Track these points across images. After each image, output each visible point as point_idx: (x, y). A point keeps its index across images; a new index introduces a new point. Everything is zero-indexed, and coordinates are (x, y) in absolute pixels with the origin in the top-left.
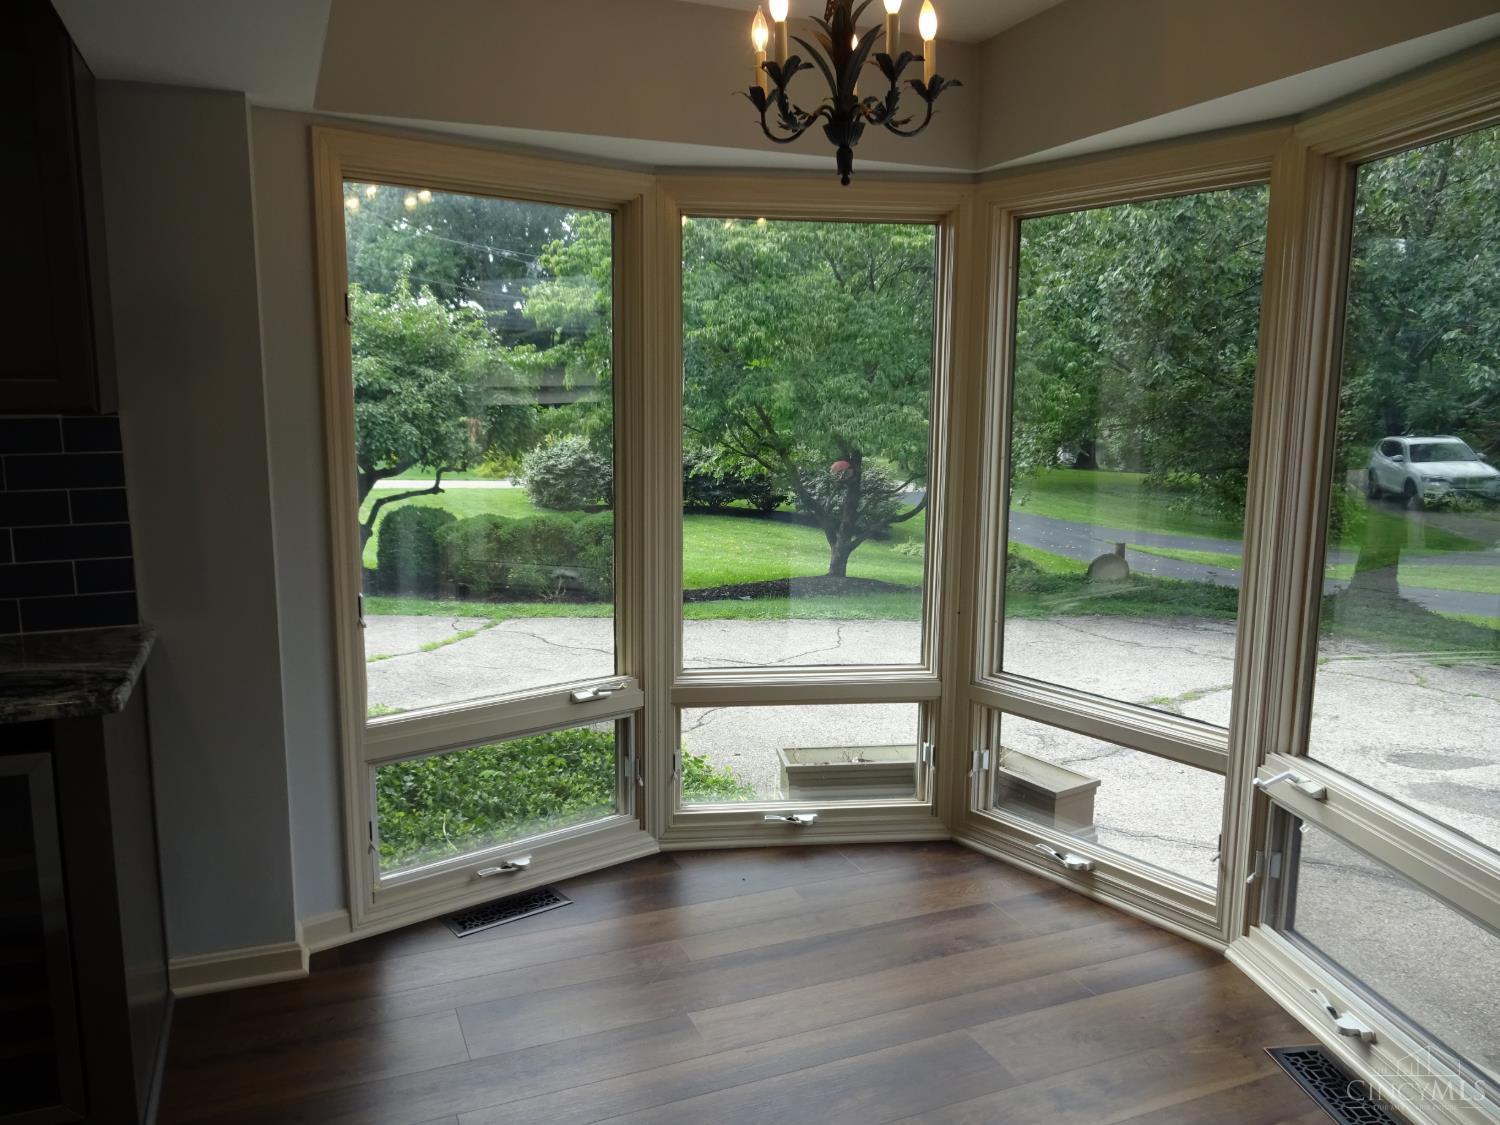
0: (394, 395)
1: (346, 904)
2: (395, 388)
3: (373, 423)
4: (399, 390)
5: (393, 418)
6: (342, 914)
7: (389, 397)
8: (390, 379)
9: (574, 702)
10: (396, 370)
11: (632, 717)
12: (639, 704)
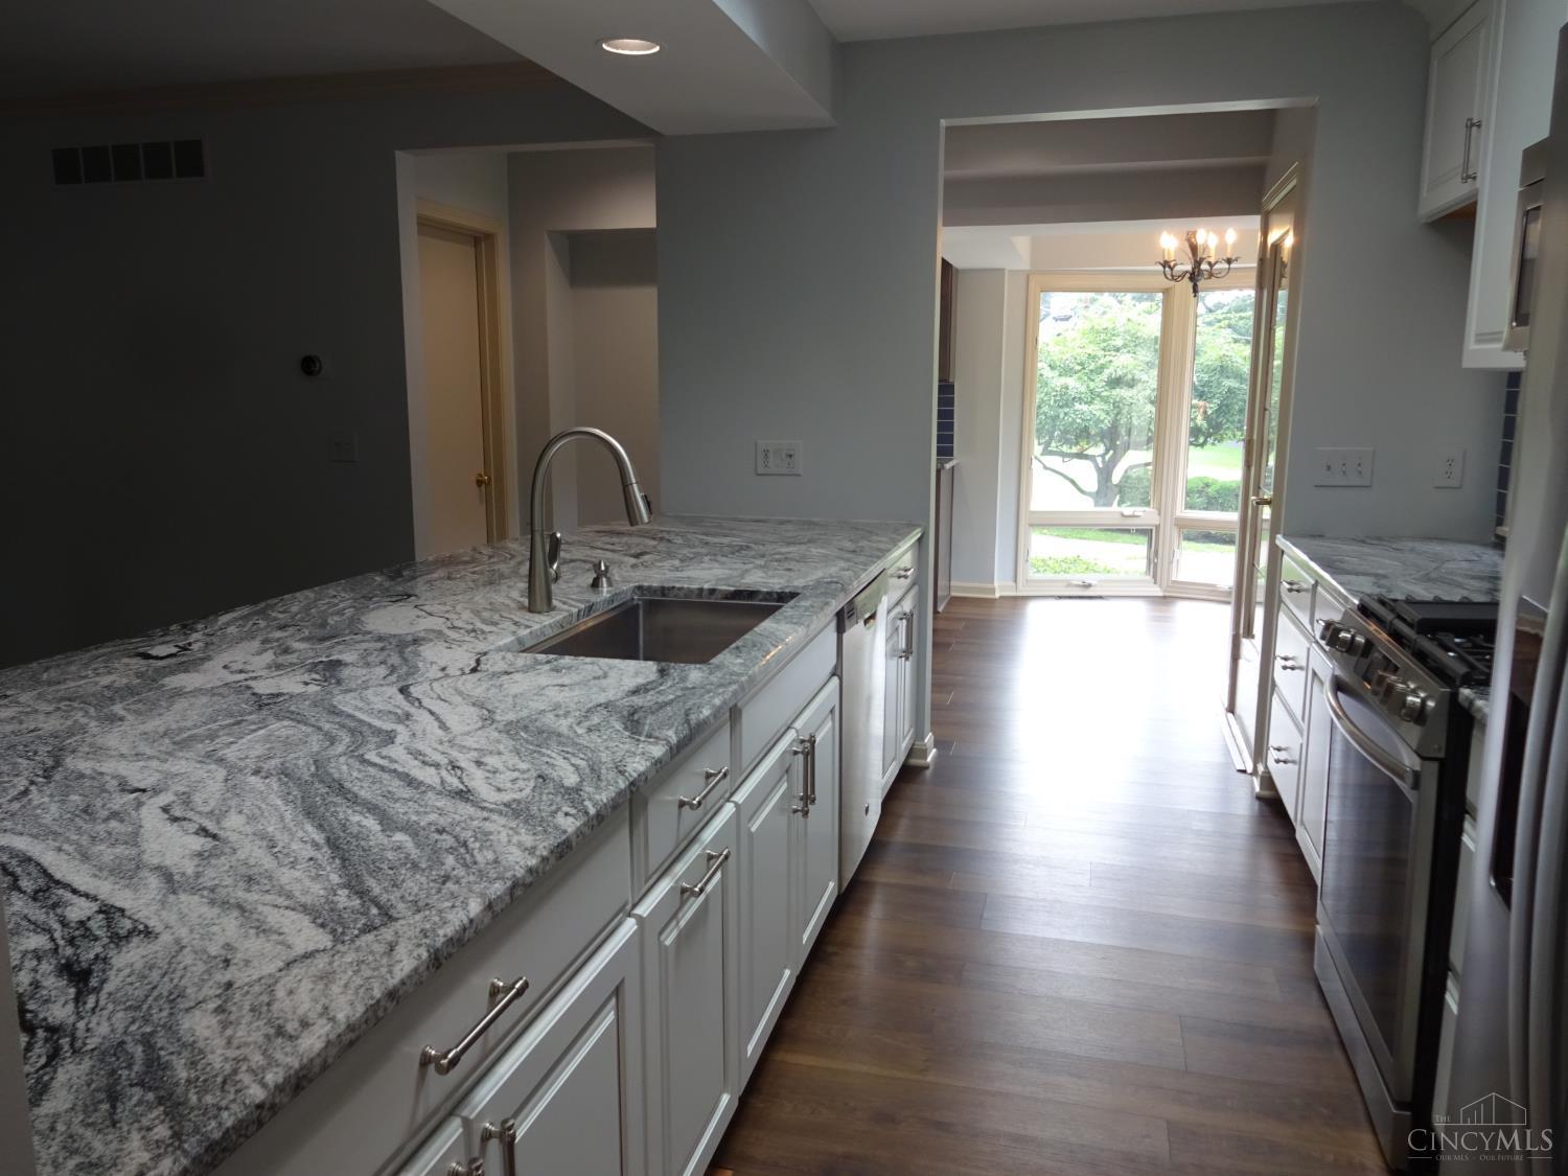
1: (1016, 581)
3: (1122, 404)
6: (1013, 584)
9: (1123, 515)
10: (1147, 363)
11: (1154, 529)
12: (1157, 523)
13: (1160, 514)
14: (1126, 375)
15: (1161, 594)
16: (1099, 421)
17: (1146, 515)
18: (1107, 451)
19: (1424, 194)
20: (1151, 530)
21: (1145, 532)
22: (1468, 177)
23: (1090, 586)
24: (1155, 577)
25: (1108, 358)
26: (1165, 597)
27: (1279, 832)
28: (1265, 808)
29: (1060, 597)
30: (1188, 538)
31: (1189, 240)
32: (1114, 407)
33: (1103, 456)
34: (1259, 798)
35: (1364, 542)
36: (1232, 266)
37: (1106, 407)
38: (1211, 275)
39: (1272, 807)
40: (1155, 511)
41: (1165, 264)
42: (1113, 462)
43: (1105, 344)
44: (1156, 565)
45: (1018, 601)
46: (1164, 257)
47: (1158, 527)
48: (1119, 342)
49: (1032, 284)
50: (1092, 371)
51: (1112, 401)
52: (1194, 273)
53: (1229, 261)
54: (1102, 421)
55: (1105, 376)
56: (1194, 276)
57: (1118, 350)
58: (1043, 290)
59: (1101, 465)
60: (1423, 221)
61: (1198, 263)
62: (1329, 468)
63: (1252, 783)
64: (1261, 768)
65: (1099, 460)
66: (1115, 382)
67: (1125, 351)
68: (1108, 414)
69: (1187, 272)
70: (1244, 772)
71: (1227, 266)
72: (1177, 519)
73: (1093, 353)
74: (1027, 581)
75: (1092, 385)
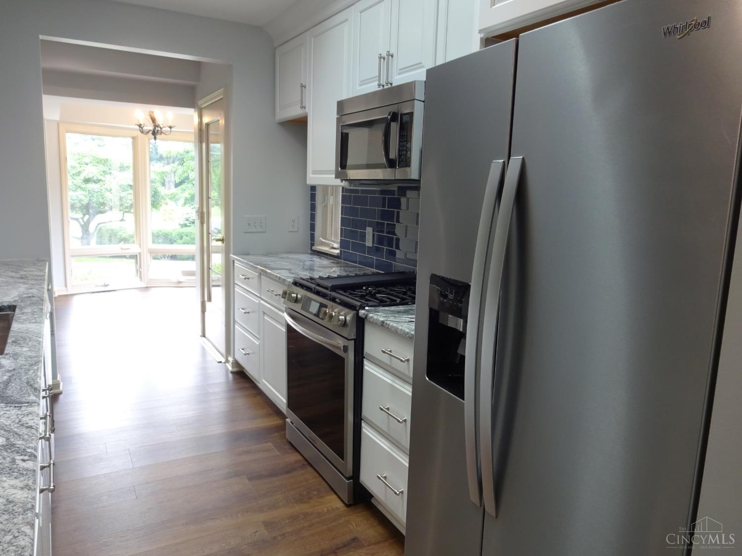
0: (103, 181)
1: (66, 286)
2: (103, 179)
3: (94, 192)
4: (105, 180)
5: (102, 190)
6: (65, 288)
7: (101, 182)
8: (102, 175)
9: (122, 249)
10: (104, 172)
11: (138, 254)
12: (139, 252)
13: (140, 247)
14: (93, 177)
15: (145, 286)
16: (80, 200)
17: (134, 249)
18: (84, 215)
19: (278, 110)
20: (137, 255)
21: (134, 257)
22: (303, 107)
23: (108, 285)
24: (141, 278)
25: (82, 168)
26: (147, 287)
27: (247, 385)
28: (237, 376)
29: (93, 293)
30: (155, 258)
31: (150, 115)
32: (89, 193)
33: (82, 218)
34: (232, 372)
35: (267, 255)
36: (172, 129)
37: (84, 193)
38: (161, 133)
39: (241, 376)
40: (138, 246)
41: (140, 126)
42: (88, 222)
43: (80, 161)
44: (140, 272)
45: (68, 297)
46: (139, 122)
47: (140, 254)
48: (87, 160)
49: (61, 128)
50: (74, 174)
51: (87, 190)
52: (154, 131)
53: (170, 127)
54: (83, 201)
55: (82, 177)
56: (154, 133)
57: (87, 164)
58: (67, 132)
59: (82, 223)
60: (277, 121)
61: (156, 126)
62: (249, 225)
63: (226, 366)
64: (231, 359)
65: (81, 220)
66: (87, 181)
67: (91, 165)
68: (86, 197)
69: (150, 131)
70: (221, 362)
71: (169, 129)
72: (149, 249)
73: (74, 166)
74: (73, 286)
75: (75, 182)
